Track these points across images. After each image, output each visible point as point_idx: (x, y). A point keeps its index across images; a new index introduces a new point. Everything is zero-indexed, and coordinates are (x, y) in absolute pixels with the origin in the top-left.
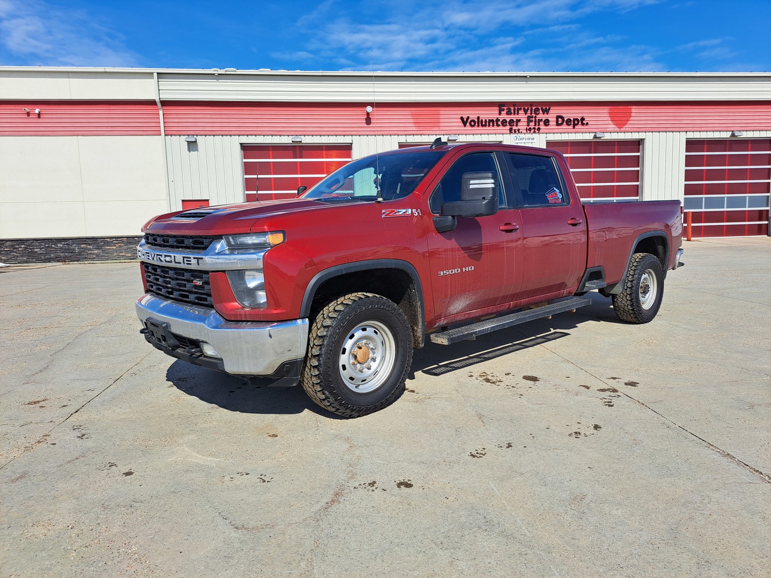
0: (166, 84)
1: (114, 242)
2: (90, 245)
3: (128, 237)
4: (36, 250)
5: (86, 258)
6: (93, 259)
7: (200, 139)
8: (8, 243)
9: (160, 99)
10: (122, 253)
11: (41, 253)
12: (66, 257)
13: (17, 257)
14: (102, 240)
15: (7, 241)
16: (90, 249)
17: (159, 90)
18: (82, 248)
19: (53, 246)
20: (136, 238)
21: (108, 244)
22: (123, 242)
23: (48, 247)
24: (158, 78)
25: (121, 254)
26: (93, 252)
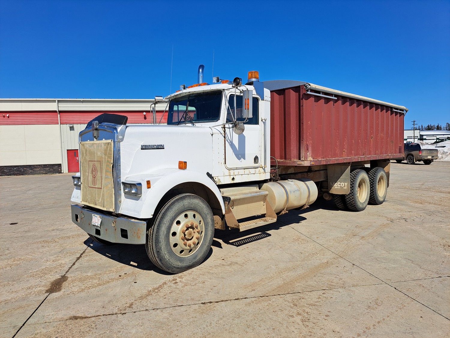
0: (61, 105)
1: (38, 167)
3: (44, 165)
4: (5, 171)
6: (29, 174)
7: (75, 126)
9: (58, 110)
10: (41, 171)
11: (7, 172)
12: (18, 173)
14: (33, 166)
16: (28, 170)
17: (58, 107)
19: (12, 169)
20: (47, 165)
21: (36, 167)
22: (42, 167)
23: (10, 169)
24: (58, 102)
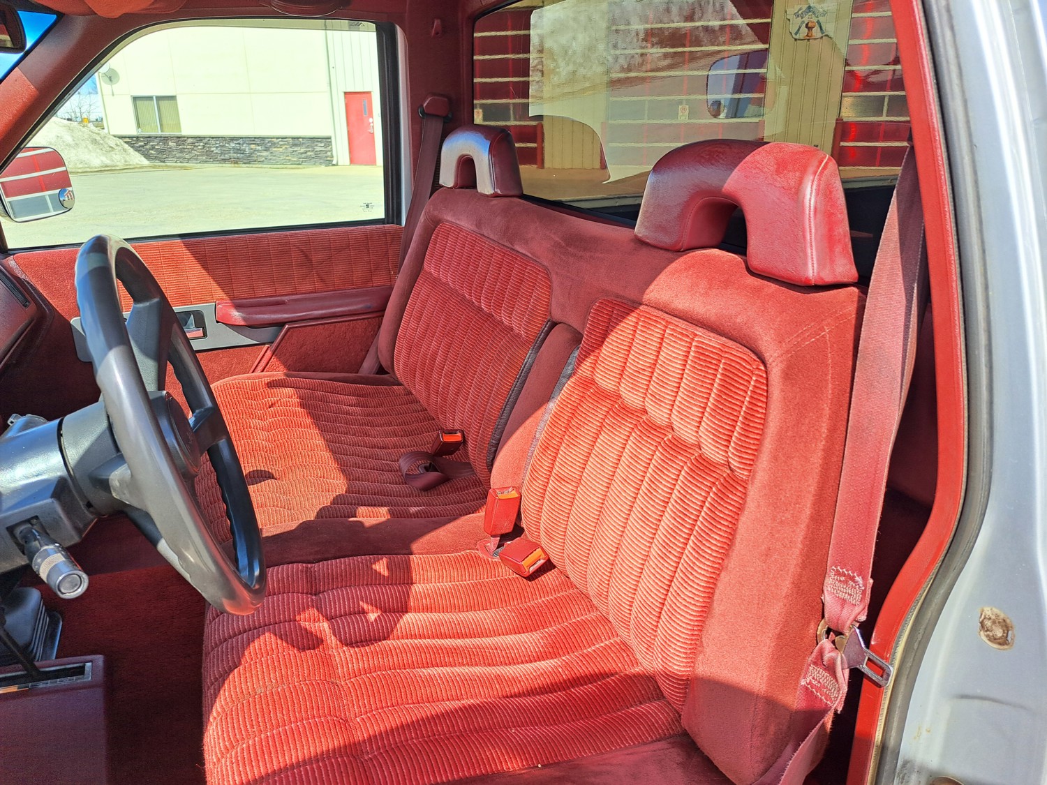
1: (281, 143)
2: (258, 145)
3: (293, 138)
4: (212, 149)
5: (255, 161)
6: (261, 163)
8: (190, 140)
10: (288, 156)
11: (217, 153)
13: (198, 156)
14: (269, 140)
15: (188, 138)
16: (259, 151)
18: (252, 149)
19: (227, 145)
20: (301, 140)
21: (275, 145)
22: (288, 143)
23: (223, 146)
25: (287, 158)
26: (261, 154)
